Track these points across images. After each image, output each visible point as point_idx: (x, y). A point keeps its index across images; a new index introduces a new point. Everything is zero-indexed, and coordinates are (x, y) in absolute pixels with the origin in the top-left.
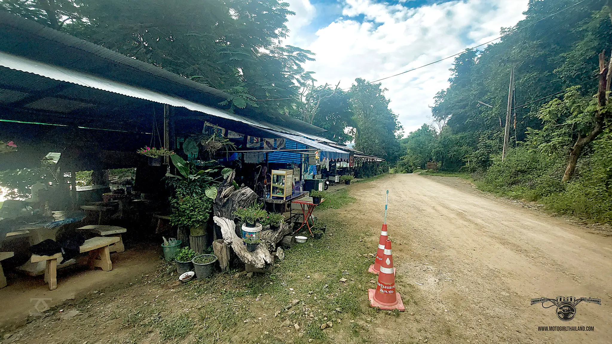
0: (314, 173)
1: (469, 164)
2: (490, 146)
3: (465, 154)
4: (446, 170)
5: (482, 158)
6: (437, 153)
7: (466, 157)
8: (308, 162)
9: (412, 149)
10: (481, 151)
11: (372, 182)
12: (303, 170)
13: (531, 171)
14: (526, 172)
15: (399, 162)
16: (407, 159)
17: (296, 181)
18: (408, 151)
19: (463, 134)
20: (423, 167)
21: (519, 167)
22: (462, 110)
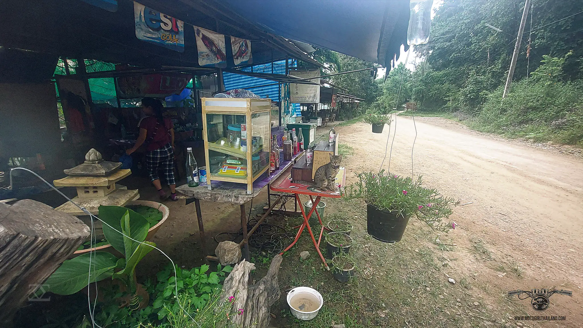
0: (297, 115)
1: (451, 103)
2: (481, 82)
3: (446, 93)
4: (425, 111)
5: (471, 96)
6: (418, 92)
7: (448, 96)
8: (289, 98)
9: (387, 89)
10: (471, 87)
11: (355, 124)
12: (283, 111)
13: (544, 107)
14: (538, 108)
15: (374, 104)
16: (382, 100)
17: (274, 127)
18: (385, 91)
19: (447, 70)
20: (399, 108)
21: (530, 104)
22: (448, 44)
